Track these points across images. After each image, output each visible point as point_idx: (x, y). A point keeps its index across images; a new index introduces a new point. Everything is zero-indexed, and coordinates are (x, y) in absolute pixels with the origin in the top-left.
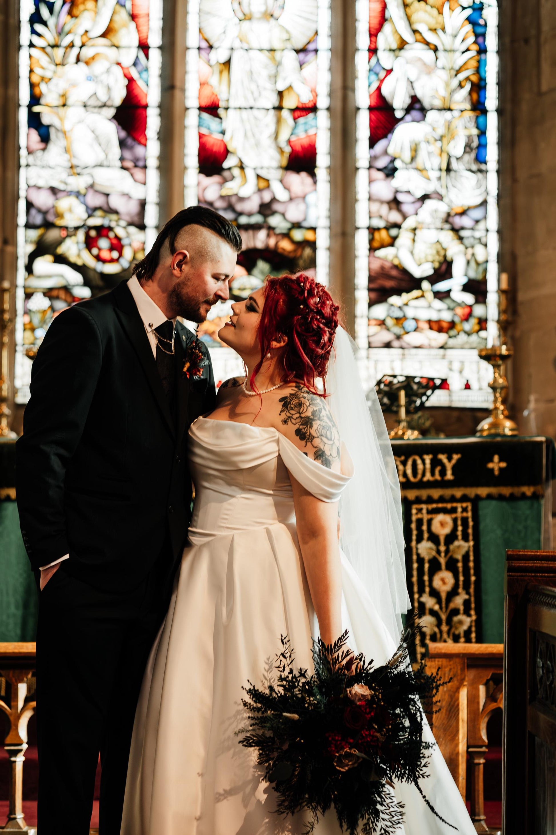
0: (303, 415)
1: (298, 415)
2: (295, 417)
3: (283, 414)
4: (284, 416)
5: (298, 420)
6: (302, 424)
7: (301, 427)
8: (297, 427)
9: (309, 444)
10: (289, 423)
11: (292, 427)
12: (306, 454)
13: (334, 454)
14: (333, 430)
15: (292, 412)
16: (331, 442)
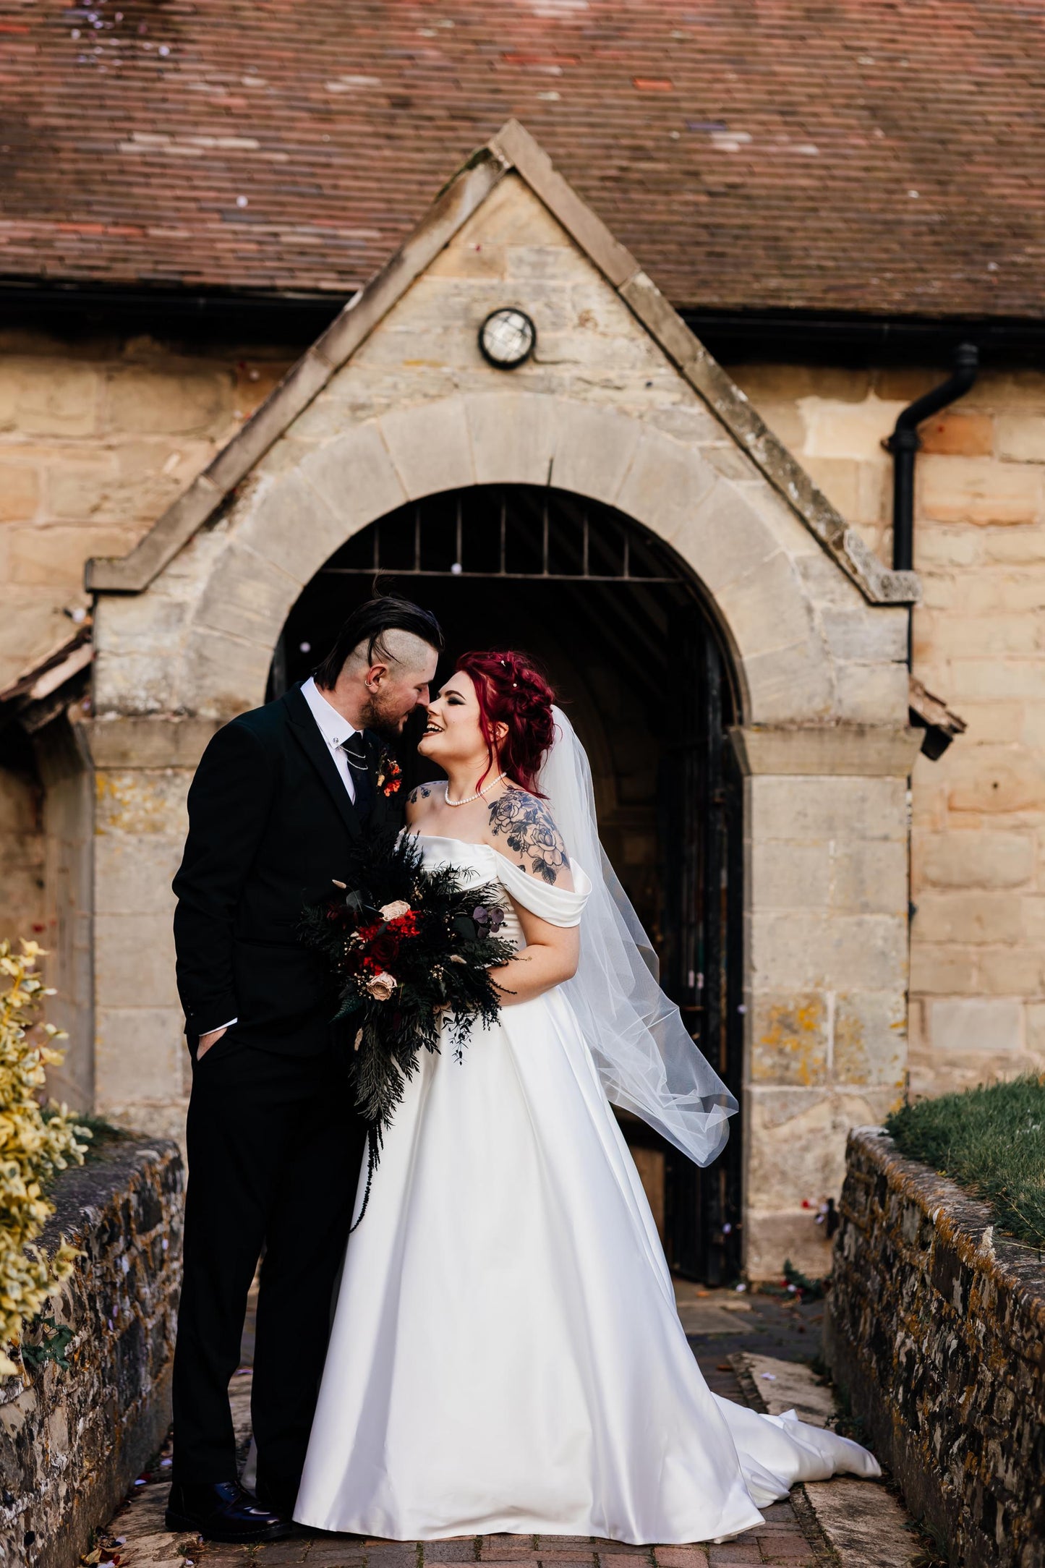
0: (513, 820)
1: (508, 820)
2: (504, 823)
3: (493, 823)
4: (493, 825)
5: (509, 827)
6: (514, 831)
7: (513, 835)
8: (509, 835)
9: (525, 854)
10: (500, 832)
11: (503, 837)
12: (522, 867)
13: (558, 860)
14: (554, 833)
15: (501, 818)
16: (552, 848)
